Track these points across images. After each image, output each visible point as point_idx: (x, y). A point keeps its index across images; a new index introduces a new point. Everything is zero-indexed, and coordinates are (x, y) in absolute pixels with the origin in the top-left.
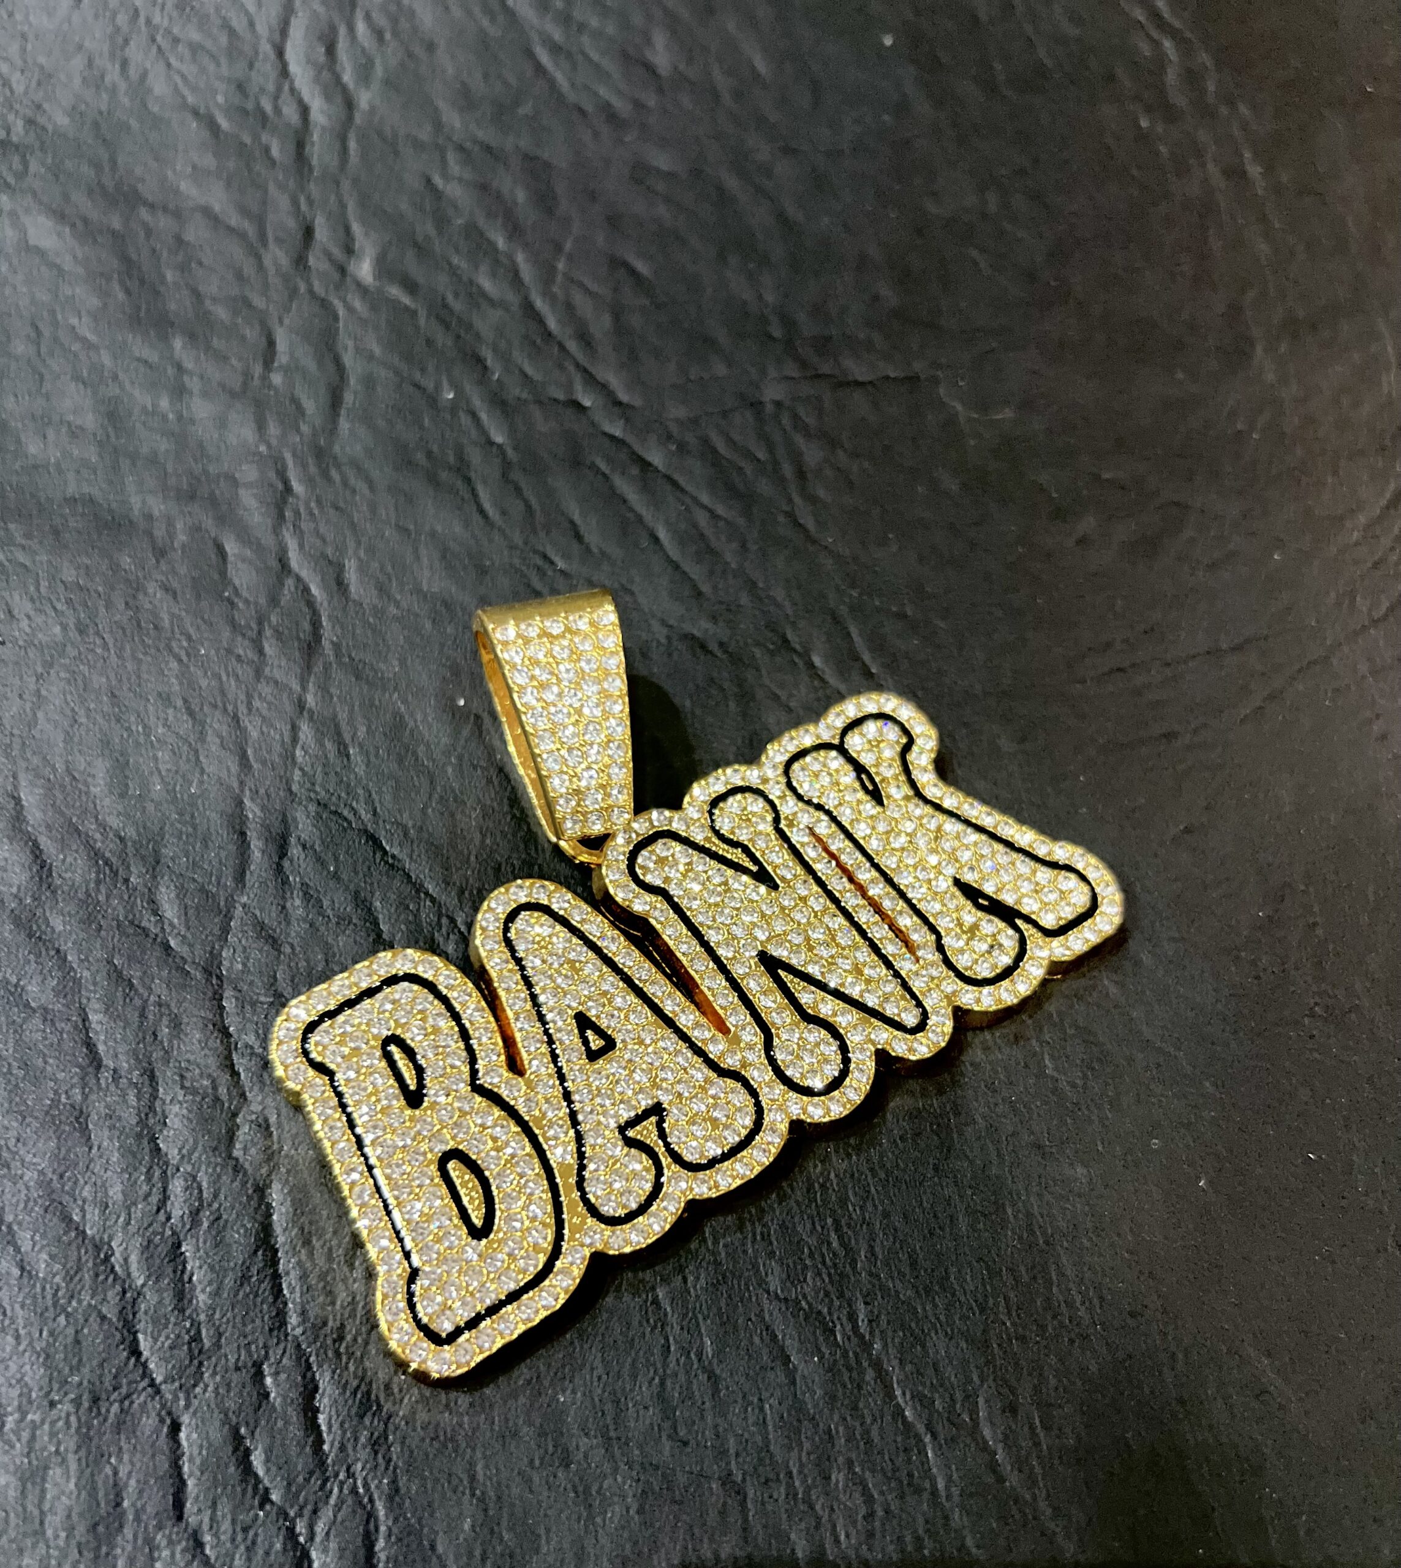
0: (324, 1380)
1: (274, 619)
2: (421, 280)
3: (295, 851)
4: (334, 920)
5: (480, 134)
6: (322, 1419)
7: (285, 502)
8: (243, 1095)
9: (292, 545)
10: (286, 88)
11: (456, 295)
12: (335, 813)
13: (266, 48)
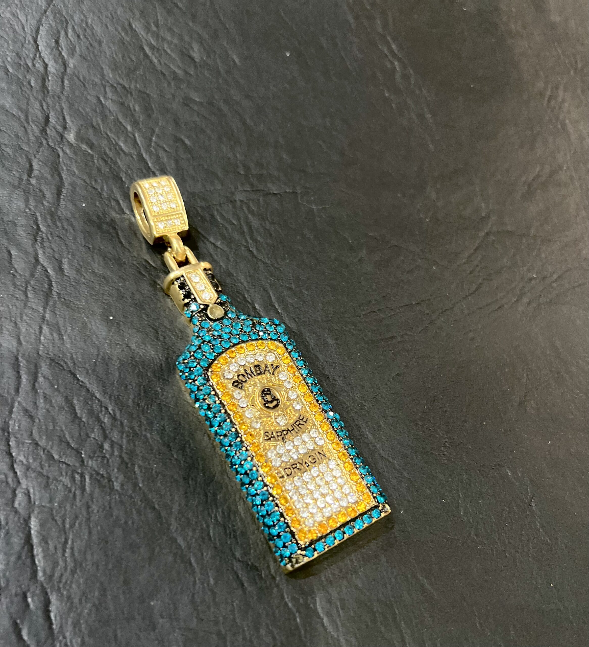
0: (53, 598)
1: (32, 283)
2: (95, 142)
3: (41, 379)
4: (57, 408)
5: (121, 81)
6: (52, 615)
7: (37, 234)
8: (19, 482)
9: (40, 252)
10: (38, 55)
11: (110, 149)
12: (57, 363)
13: (29, 38)
